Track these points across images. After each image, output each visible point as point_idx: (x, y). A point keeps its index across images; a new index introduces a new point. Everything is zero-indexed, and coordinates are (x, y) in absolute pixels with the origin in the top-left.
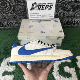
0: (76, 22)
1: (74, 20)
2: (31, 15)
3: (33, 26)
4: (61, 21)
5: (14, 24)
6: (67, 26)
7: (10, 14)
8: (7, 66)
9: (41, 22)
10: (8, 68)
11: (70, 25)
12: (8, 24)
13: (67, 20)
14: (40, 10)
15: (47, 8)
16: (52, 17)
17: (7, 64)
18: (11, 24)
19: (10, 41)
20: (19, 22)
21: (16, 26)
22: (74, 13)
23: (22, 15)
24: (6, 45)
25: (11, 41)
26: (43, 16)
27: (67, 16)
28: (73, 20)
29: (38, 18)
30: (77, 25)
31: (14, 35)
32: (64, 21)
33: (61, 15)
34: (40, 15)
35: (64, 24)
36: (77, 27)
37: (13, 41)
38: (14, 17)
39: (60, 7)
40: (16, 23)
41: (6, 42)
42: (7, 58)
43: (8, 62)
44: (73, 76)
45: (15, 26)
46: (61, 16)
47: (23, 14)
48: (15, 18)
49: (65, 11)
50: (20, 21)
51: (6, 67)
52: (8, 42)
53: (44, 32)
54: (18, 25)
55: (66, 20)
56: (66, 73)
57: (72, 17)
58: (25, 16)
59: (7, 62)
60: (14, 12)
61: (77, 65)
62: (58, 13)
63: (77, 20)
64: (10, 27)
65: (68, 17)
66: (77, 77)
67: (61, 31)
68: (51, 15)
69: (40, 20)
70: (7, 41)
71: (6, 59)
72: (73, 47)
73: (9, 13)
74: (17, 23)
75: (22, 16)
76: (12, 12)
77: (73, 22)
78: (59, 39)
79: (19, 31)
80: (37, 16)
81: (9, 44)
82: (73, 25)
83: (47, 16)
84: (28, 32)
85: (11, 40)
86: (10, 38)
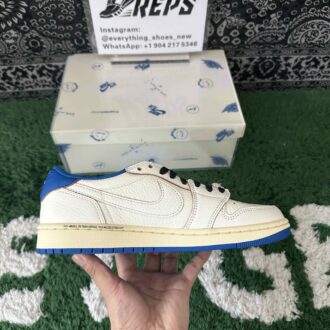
0: (294, 68)
1: (286, 59)
2: (105, 39)
3: (114, 84)
4: (232, 64)
5: (34, 77)
6: (257, 84)
7: (13, 33)
8: (13, 254)
9: (148, 66)
10: (15, 264)
11: (266, 80)
12: (5, 77)
13: (257, 59)
14: (143, 14)
15: (173, 7)
16: (195, 44)
17: (13, 246)
18: (18, 77)
19: (19, 149)
20: (56, 67)
21: (44, 86)
22: (283, 28)
23: (65, 39)
24: (4, 168)
25: (23, 151)
26: (158, 42)
27: (254, 40)
28: (282, 59)
29: (135, 51)
30: (298, 80)
31: (36, 121)
32: (245, 61)
33: (232, 38)
34: (146, 39)
35: (246, 75)
36: (297, 86)
37: (33, 147)
38: (30, 48)
39: (228, 6)
40: (40, 73)
41: (3, 155)
42: (9, 221)
43: (14, 238)
44: (277, 283)
45: (37, 84)
46: (233, 42)
47: (72, 32)
48: (36, 49)
49: (249, 20)
50: (60, 64)
51: (8, 259)
52: (13, 156)
53: (164, 112)
54: (50, 80)
55: (251, 60)
56: (251, 275)
57: (278, 47)
58: (80, 41)
59: (12, 237)
60: (29, 24)
61: (294, 242)
62: (221, 31)
63: (295, 57)
64: (17, 90)
65: (261, 44)
66: (293, 288)
67: (231, 108)
68: (189, 37)
69: (143, 59)
70: (7, 148)
71: (5, 226)
72: (281, 169)
73: (8, 28)
74: (45, 72)
75: (68, 42)
76: (21, 22)
77: (278, 65)
78: (226, 138)
79: (58, 109)
80: (131, 43)
81: (14, 164)
82: (279, 80)
83: (172, 41)
84: (94, 112)
85: (25, 146)
86: (20, 137)
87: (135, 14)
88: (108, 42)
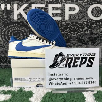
14: (70, 67)
15: (83, 63)
26: (76, 81)
34: (71, 79)
68: (92, 78)
80: (63, 81)
87: (66, 67)
88: (52, 81)
